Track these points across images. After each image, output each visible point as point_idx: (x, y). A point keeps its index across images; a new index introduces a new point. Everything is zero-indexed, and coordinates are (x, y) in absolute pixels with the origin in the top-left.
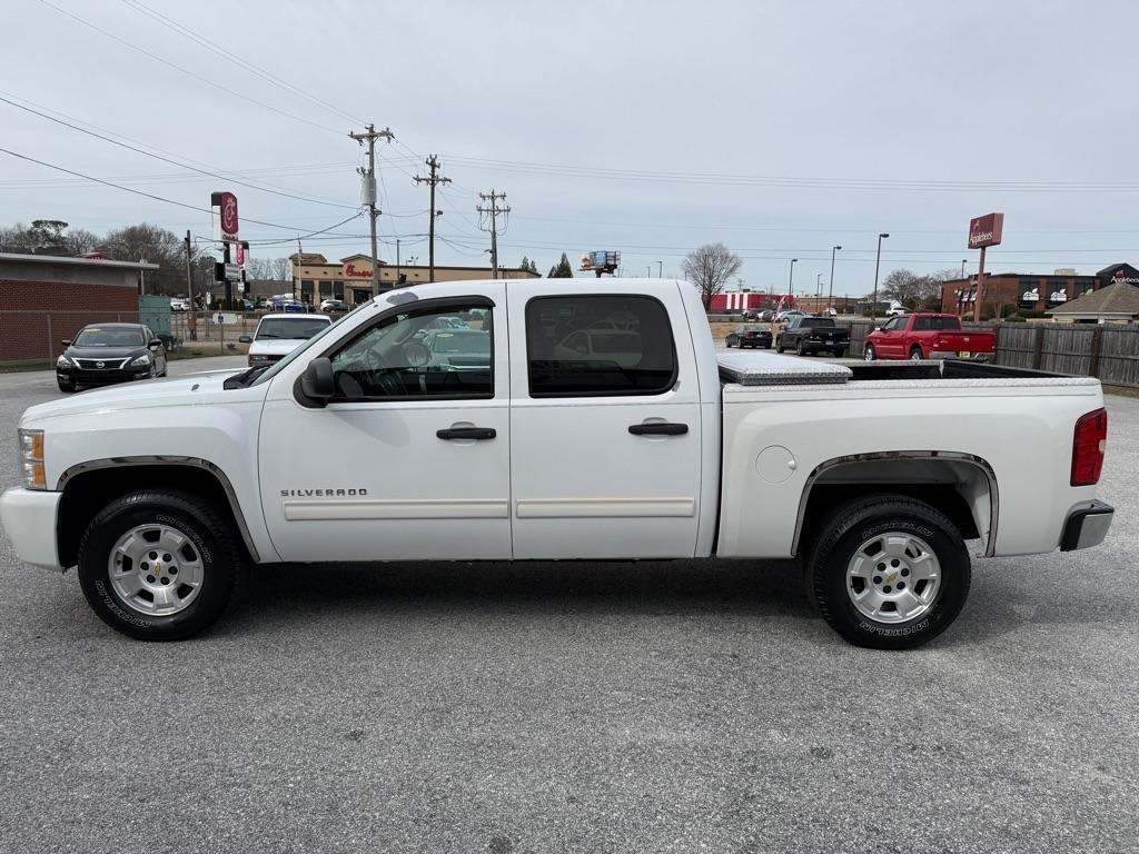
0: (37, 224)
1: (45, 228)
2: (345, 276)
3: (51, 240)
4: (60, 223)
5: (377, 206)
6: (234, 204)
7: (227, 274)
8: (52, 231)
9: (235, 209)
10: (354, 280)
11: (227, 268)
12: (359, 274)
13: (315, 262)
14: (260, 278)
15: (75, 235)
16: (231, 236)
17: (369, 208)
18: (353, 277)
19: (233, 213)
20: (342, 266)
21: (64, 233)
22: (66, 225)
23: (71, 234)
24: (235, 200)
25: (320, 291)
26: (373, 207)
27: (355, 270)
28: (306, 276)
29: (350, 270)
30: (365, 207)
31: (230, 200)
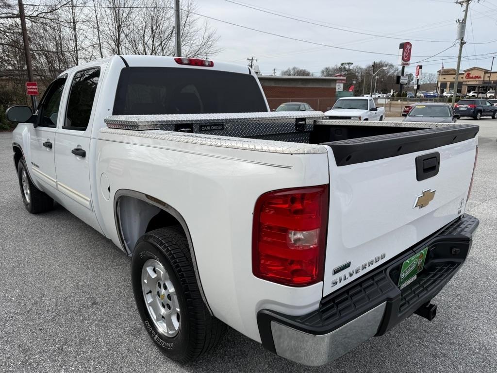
0: (342, 64)
1: (345, 66)
2: (465, 79)
3: (346, 71)
4: (350, 63)
5: (465, 39)
6: (410, 48)
7: (401, 81)
8: (347, 67)
9: (410, 50)
10: (469, 81)
11: (401, 78)
12: (472, 78)
13: (450, 73)
14: (432, 82)
15: (355, 68)
16: (406, 63)
17: (460, 41)
18: (469, 80)
19: (409, 52)
20: (463, 74)
21: (351, 67)
22: (352, 64)
23: (354, 67)
24: (411, 45)
25: (449, 87)
26: (462, 40)
27: (471, 76)
28: (444, 80)
29: (468, 76)
30: (458, 41)
31: (408, 46)
